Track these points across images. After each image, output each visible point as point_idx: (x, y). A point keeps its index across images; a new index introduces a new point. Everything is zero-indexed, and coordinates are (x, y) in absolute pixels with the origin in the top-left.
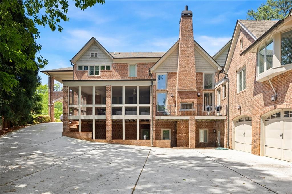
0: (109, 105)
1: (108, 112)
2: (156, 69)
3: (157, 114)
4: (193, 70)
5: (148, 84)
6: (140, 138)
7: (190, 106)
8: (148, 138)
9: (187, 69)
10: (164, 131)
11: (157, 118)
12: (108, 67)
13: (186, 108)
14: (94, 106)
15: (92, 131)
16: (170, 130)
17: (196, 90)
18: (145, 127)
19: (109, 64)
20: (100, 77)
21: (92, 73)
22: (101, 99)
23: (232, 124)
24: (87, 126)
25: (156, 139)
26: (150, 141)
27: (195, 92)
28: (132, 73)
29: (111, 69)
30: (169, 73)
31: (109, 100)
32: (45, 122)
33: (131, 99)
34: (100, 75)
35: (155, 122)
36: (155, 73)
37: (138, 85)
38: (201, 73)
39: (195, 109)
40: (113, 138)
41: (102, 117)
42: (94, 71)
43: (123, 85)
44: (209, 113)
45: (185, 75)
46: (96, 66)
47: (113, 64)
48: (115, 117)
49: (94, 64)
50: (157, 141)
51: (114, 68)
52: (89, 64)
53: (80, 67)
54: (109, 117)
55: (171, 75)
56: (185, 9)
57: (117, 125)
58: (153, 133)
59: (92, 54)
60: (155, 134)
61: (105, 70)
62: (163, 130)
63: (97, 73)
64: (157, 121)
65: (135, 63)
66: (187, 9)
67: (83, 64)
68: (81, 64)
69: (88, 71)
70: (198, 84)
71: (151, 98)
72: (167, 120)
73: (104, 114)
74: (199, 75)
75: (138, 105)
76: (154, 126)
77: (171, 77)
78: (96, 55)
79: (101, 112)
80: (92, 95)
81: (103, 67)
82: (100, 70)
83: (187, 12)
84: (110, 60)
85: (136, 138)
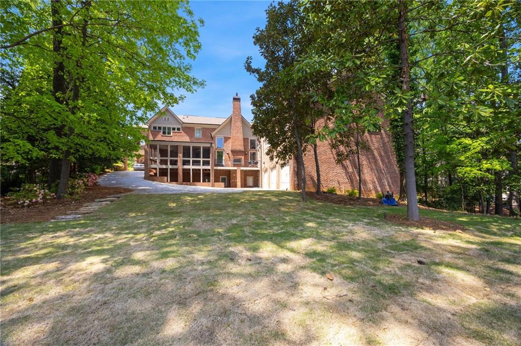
0: (180, 158)
1: (180, 164)
2: (216, 134)
3: (216, 165)
4: (241, 137)
5: (209, 145)
6: (203, 182)
7: (239, 160)
8: (209, 181)
9: (237, 135)
10: (222, 178)
11: (215, 168)
12: (179, 129)
13: (237, 162)
14: (169, 158)
15: (167, 176)
16: (226, 177)
17: (243, 150)
18: (207, 175)
19: (179, 126)
20: (171, 136)
21: (164, 133)
22: (174, 153)
23: (263, 172)
24: (163, 173)
25: (215, 182)
26: (211, 183)
27: (242, 151)
28: (198, 135)
29: (181, 131)
30: (225, 137)
31: (180, 155)
32: (120, 170)
33: (197, 154)
34: (171, 135)
35: (213, 171)
36: (215, 137)
37: (202, 145)
38: (248, 139)
39: (243, 162)
40: (183, 181)
41: (175, 167)
42: (166, 131)
43: (191, 145)
44: (250, 165)
45: (236, 140)
46: (168, 128)
47: (182, 127)
48: (186, 167)
49: (167, 126)
50: (216, 183)
51: (183, 130)
52: (162, 126)
53: (155, 128)
54: (180, 167)
55: (226, 139)
56: (235, 95)
57: (186, 172)
58: (212, 178)
59: (165, 118)
60: (213, 179)
61: (176, 131)
62: (221, 177)
63: (169, 133)
64: (215, 170)
65: (200, 128)
66: (237, 95)
67: (157, 125)
68: (155, 125)
69: (162, 131)
70: (245, 146)
71: (211, 155)
72: (223, 170)
73: (176, 165)
74: (245, 140)
75: (201, 160)
76: (213, 173)
77: (227, 140)
78: (168, 119)
79: (174, 163)
80: (167, 150)
81: (174, 129)
82: (172, 131)
83: (236, 97)
84: (180, 124)
85: (200, 182)
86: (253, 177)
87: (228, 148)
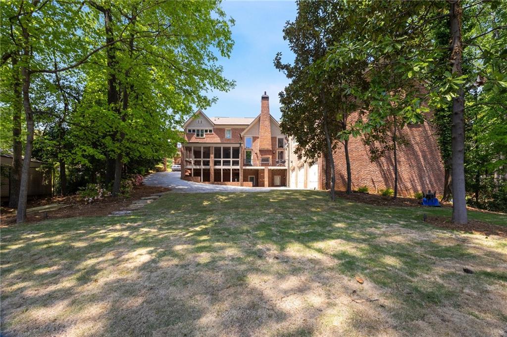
0: (212, 158)
1: (211, 164)
2: (245, 134)
3: (245, 165)
4: (269, 136)
5: (238, 145)
6: (233, 181)
7: (267, 160)
8: (238, 181)
9: (266, 135)
10: (250, 178)
11: (244, 168)
12: (211, 131)
13: (265, 162)
14: (202, 159)
15: (200, 176)
16: (254, 176)
17: (271, 149)
18: (236, 174)
19: (211, 128)
20: (204, 138)
21: (198, 135)
22: (207, 155)
23: (290, 172)
24: (197, 173)
25: (243, 181)
26: (240, 183)
27: (271, 150)
28: (228, 135)
29: (213, 133)
30: (253, 137)
31: (212, 156)
32: (161, 171)
33: (227, 155)
34: (204, 137)
35: (242, 170)
36: (244, 137)
37: (232, 146)
38: (276, 138)
39: (271, 162)
40: (215, 181)
41: (207, 167)
42: (199, 133)
43: (222, 146)
44: (277, 165)
45: (264, 139)
46: (201, 130)
47: (214, 129)
48: (217, 167)
49: (200, 128)
50: (244, 183)
51: (215, 132)
52: (196, 128)
53: (190, 131)
54: (212, 167)
55: (255, 139)
56: (264, 94)
57: (217, 172)
58: (241, 177)
59: (199, 121)
60: (242, 178)
61: (208, 133)
62: (249, 176)
63: (202, 135)
64: (244, 170)
65: (230, 128)
66: (265, 94)
67: (192, 128)
68: (190, 128)
69: (196, 133)
70: (273, 145)
71: (240, 155)
72: (251, 170)
73: (209, 165)
74: (273, 139)
75: (231, 160)
76: (242, 173)
77: (255, 140)
78: (201, 122)
79: (207, 163)
80: (200, 152)
81: (206, 131)
82: (204, 133)
83: (265, 96)
84: (212, 126)
85: (230, 181)
86: (280, 176)
87: (256, 147)
